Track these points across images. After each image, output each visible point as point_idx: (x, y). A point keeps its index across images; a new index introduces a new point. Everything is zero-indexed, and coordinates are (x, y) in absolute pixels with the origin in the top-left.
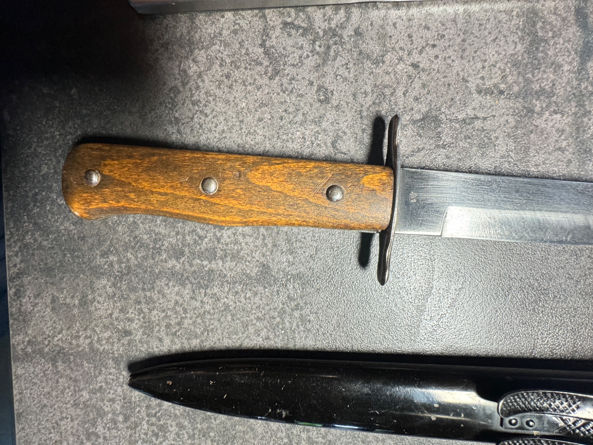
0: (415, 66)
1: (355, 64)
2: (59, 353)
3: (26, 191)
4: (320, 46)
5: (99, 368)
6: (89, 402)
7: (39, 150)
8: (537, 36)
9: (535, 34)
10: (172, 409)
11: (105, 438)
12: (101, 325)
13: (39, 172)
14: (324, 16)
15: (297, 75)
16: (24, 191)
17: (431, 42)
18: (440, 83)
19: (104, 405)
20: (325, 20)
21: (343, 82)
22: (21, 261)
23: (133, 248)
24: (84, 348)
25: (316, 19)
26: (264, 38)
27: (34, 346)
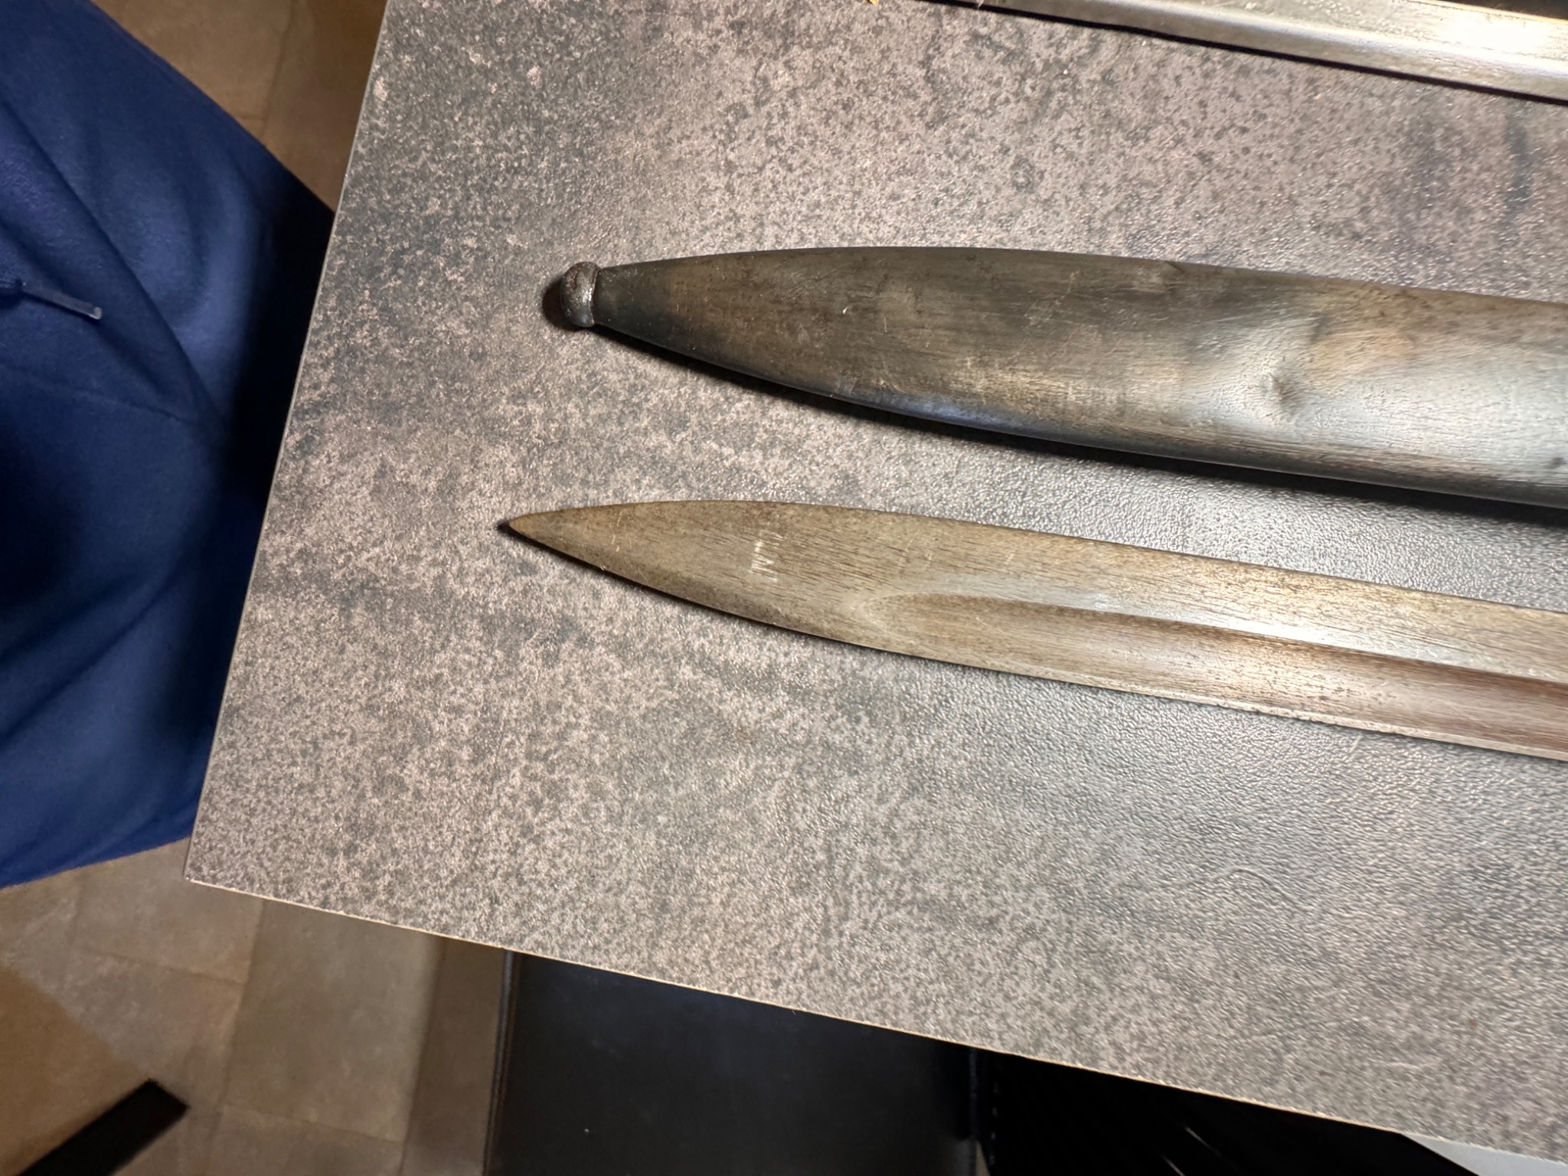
0: (1204, 157)
1: (1093, 132)
2: (362, 586)
3: (383, 242)
4: (1033, 88)
5: (445, 633)
6: (402, 707)
7: (433, 167)
8: (1432, 150)
9: (1428, 145)
10: (587, 750)
11: (417, 794)
12: (475, 543)
13: (422, 209)
14: (1051, 37)
15: (981, 130)
16: (378, 240)
17: (1240, 124)
18: (1247, 198)
19: (436, 717)
20: (1051, 45)
21: (1066, 159)
22: (332, 380)
23: (583, 394)
24: (424, 585)
25: (1035, 40)
26: (931, 52)
27: (310, 562)
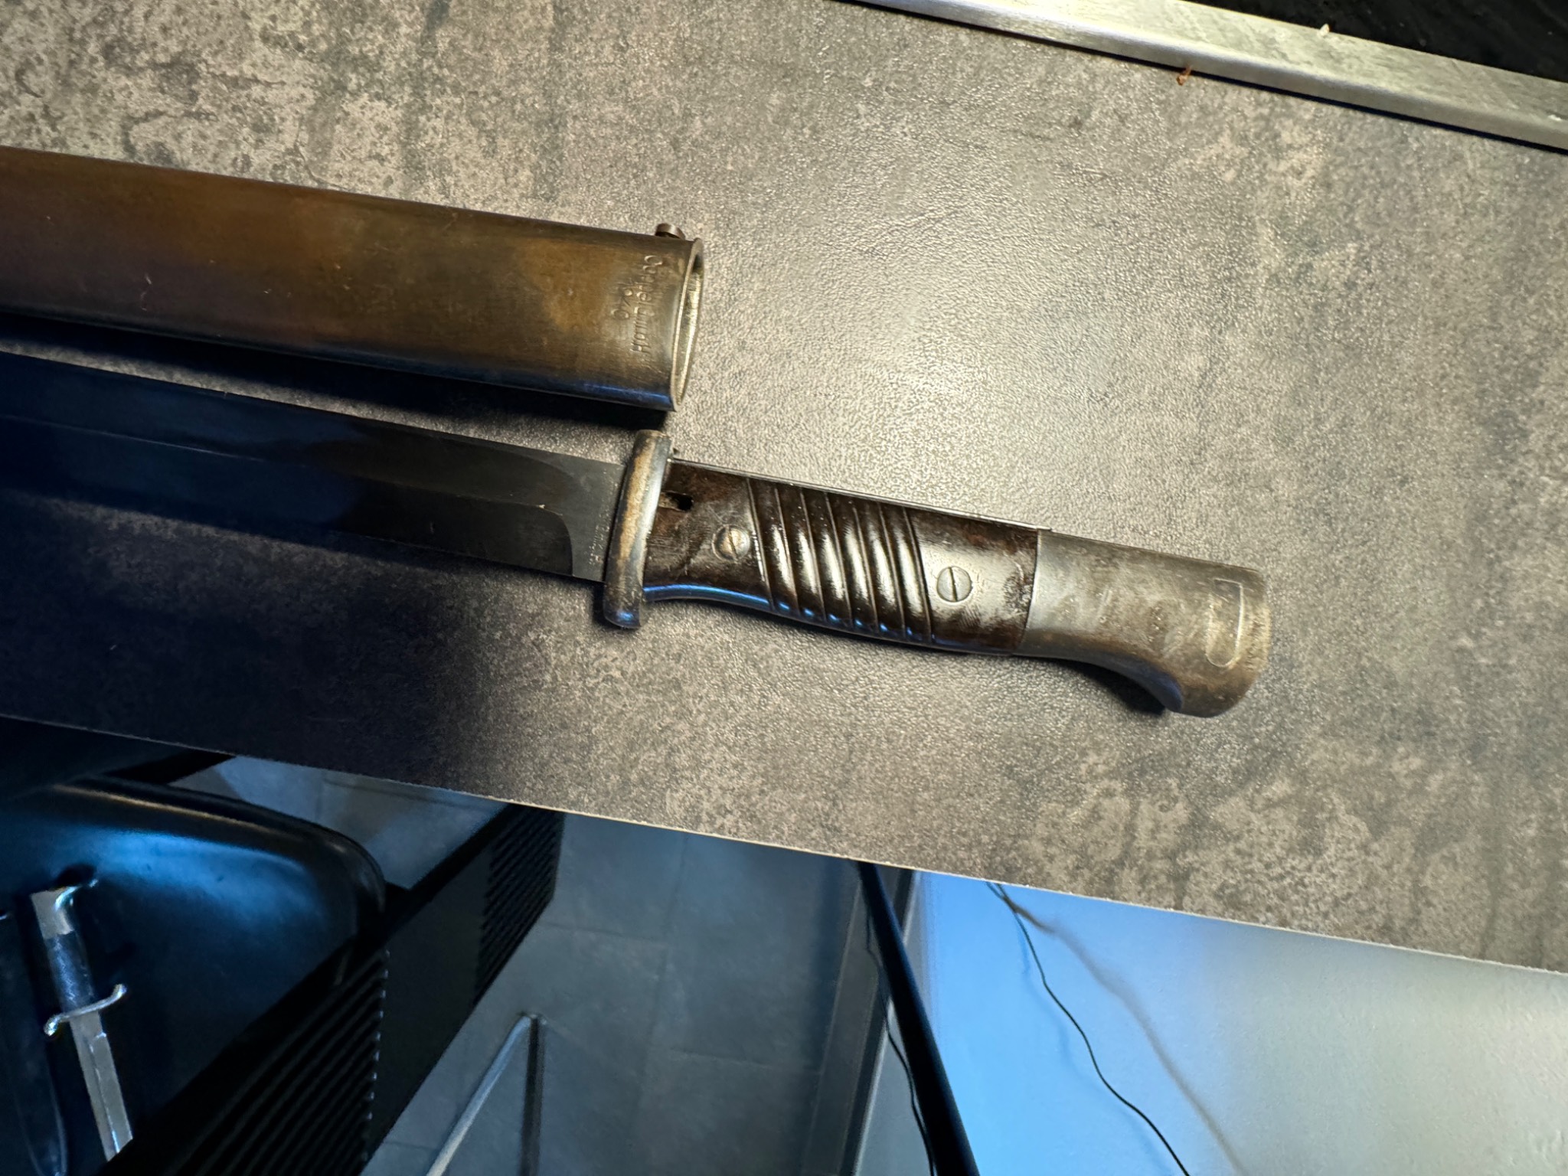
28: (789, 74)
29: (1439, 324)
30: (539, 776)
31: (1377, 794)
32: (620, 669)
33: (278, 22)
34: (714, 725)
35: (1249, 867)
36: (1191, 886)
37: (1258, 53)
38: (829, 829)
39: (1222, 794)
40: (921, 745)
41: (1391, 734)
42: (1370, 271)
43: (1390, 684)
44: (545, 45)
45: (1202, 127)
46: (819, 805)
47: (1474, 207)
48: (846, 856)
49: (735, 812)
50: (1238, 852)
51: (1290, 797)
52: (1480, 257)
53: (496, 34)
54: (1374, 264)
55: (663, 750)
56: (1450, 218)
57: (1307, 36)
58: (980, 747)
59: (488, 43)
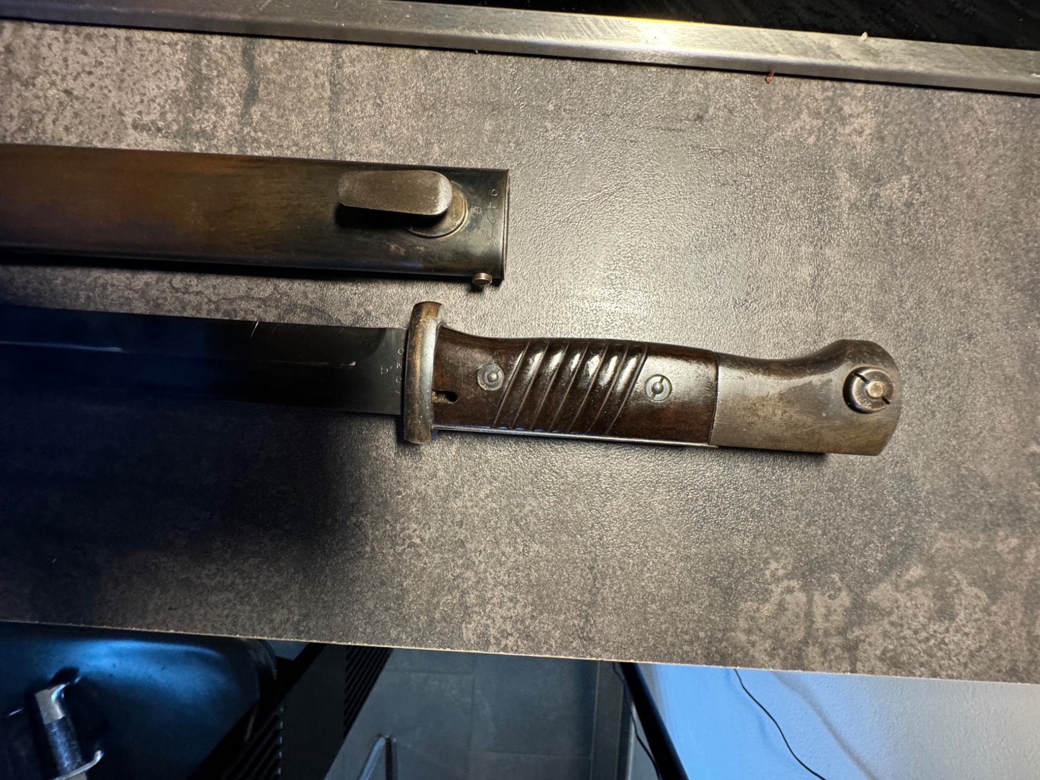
28: (496, 109)
29: (977, 224)
30: (368, 622)
31: (988, 569)
32: (419, 536)
33: (144, 115)
34: (492, 571)
35: (902, 634)
36: (861, 654)
37: (820, 57)
38: (585, 640)
39: (872, 582)
40: (646, 569)
41: (992, 523)
42: (921, 193)
43: (985, 486)
44: (326, 109)
45: (787, 110)
46: (576, 622)
47: (987, 141)
48: (600, 659)
49: (514, 634)
50: (892, 624)
51: (924, 578)
52: (998, 174)
53: (292, 105)
54: (923, 188)
55: (457, 594)
56: (972, 151)
57: (853, 42)
58: (689, 566)
59: (287, 112)
